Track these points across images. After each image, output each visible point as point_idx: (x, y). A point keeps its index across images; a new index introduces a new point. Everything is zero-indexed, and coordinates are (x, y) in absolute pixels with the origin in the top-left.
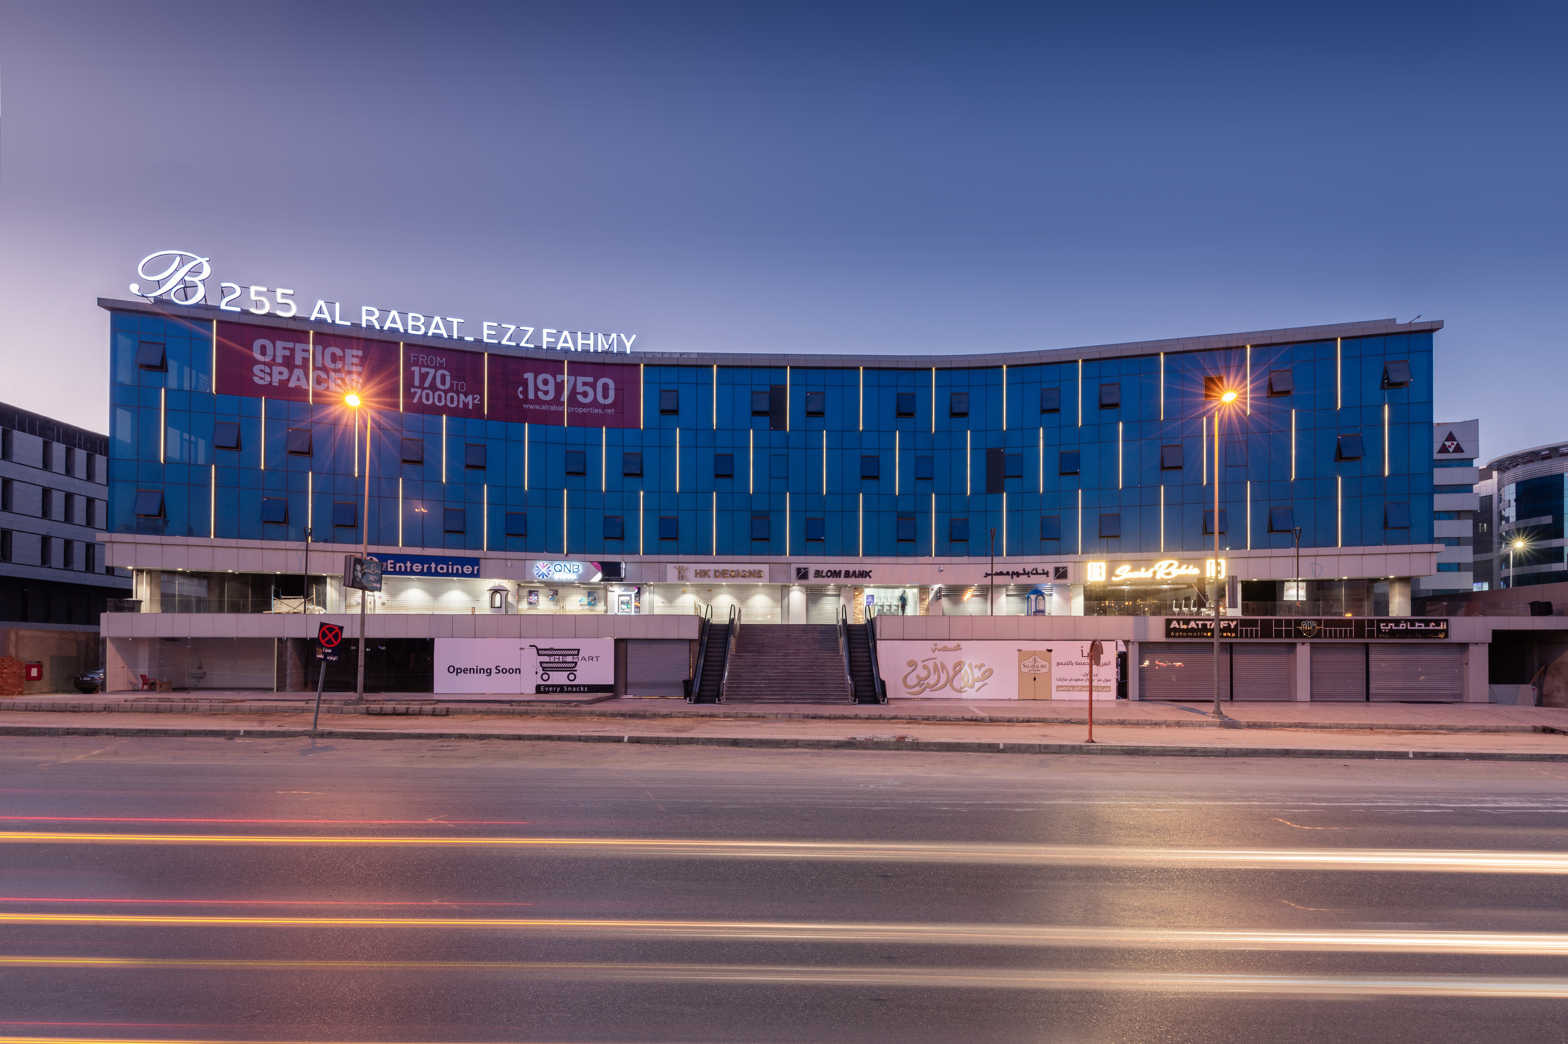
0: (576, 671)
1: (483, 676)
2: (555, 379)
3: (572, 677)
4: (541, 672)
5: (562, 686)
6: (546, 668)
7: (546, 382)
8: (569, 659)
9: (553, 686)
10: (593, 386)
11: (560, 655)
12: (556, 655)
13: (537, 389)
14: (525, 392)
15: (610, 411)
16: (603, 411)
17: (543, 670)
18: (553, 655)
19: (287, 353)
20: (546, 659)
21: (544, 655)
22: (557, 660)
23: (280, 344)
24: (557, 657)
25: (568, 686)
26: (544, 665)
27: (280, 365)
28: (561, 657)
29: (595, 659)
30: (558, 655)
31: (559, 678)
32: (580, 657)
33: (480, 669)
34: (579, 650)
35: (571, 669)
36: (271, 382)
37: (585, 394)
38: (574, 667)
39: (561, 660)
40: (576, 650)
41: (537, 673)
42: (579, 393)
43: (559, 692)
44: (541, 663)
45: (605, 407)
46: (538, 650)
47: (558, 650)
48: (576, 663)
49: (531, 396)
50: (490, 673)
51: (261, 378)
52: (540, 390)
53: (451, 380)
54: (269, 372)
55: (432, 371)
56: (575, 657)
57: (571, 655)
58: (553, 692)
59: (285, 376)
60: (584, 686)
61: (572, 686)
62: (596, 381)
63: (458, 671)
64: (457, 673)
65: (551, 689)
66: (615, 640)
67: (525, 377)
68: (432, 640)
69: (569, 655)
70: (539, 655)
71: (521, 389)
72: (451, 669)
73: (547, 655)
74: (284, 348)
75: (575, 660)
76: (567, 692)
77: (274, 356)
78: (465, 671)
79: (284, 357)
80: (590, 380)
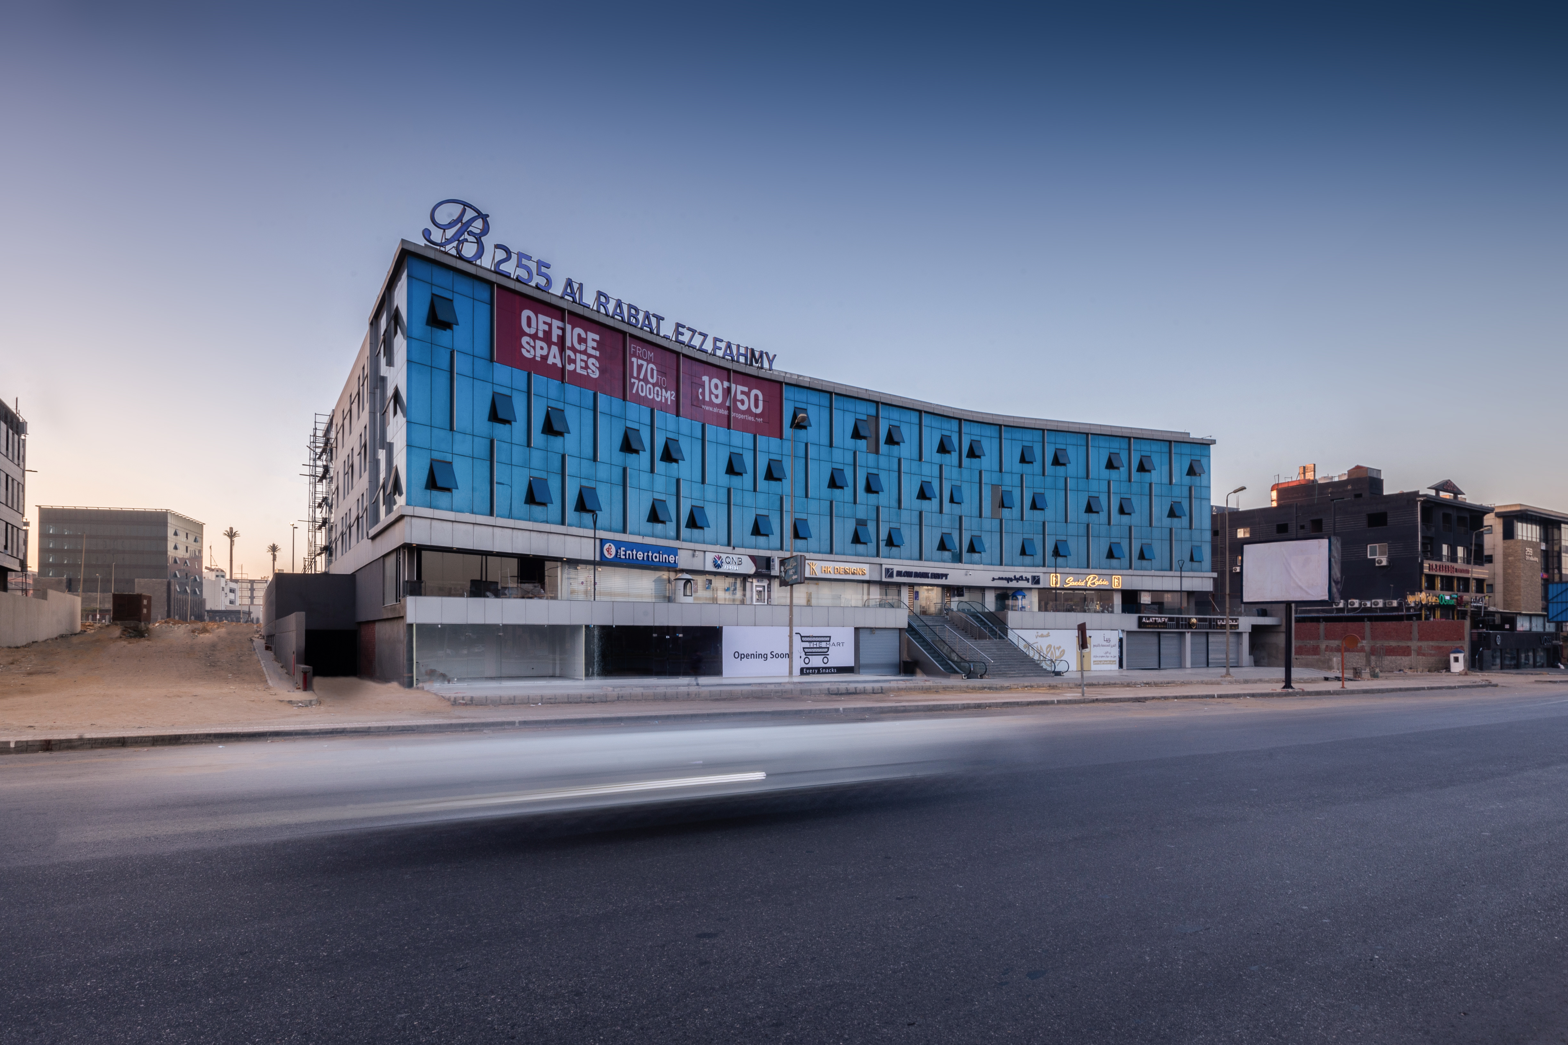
0: (828, 655)
1: (761, 660)
2: (723, 385)
3: (825, 660)
4: (804, 656)
5: (818, 669)
6: (808, 653)
7: (716, 387)
8: (824, 645)
9: (812, 668)
10: (748, 395)
11: (817, 641)
12: (814, 641)
13: (711, 393)
14: (703, 394)
15: (760, 420)
16: (755, 419)
17: (806, 655)
18: (812, 641)
19: (546, 328)
20: (807, 645)
21: (806, 641)
22: (815, 646)
23: (542, 318)
24: (815, 643)
25: (823, 668)
26: (806, 650)
27: (540, 339)
28: (818, 643)
29: (841, 645)
30: (816, 641)
31: (816, 661)
32: (831, 642)
33: (759, 655)
34: (830, 637)
35: (824, 653)
36: (535, 356)
37: (743, 402)
38: (827, 652)
39: (818, 646)
40: (828, 637)
41: (801, 657)
42: (739, 401)
43: (817, 674)
44: (804, 648)
45: (756, 415)
46: (802, 637)
47: (816, 637)
48: (828, 648)
49: (707, 399)
50: (767, 657)
51: (528, 351)
52: (713, 394)
53: (657, 375)
54: (533, 345)
55: (645, 363)
56: (828, 643)
57: (825, 641)
58: (813, 673)
59: (545, 352)
60: (834, 668)
61: (826, 668)
62: (750, 391)
63: (741, 656)
64: (741, 658)
65: (811, 671)
66: (855, 628)
67: (703, 380)
68: (721, 628)
69: (823, 641)
70: (802, 641)
71: (700, 390)
72: (737, 655)
73: (808, 641)
74: (545, 323)
75: (828, 646)
76: (823, 673)
77: (537, 329)
78: (747, 656)
79: (544, 331)
80: (746, 389)
